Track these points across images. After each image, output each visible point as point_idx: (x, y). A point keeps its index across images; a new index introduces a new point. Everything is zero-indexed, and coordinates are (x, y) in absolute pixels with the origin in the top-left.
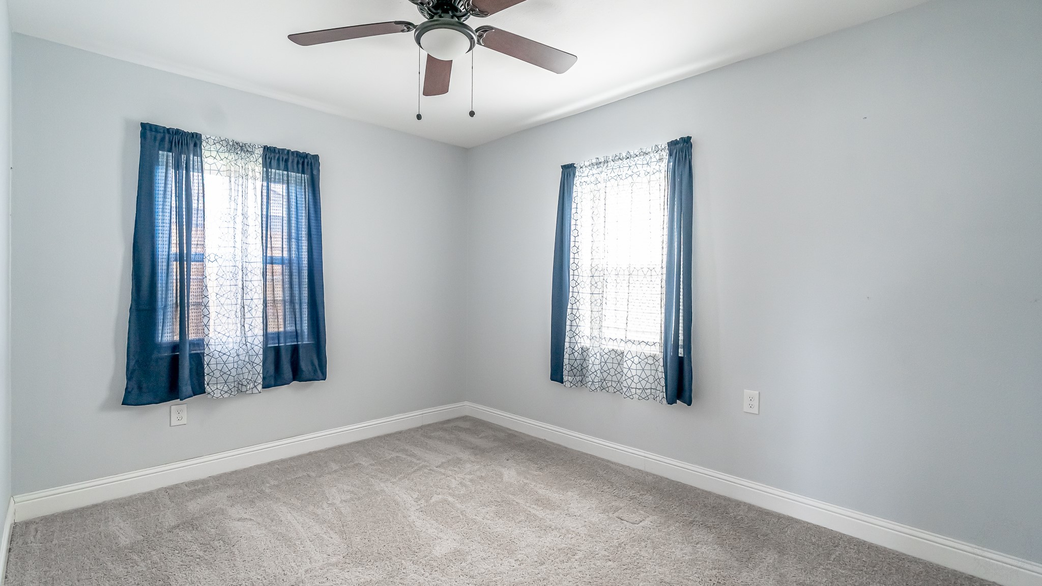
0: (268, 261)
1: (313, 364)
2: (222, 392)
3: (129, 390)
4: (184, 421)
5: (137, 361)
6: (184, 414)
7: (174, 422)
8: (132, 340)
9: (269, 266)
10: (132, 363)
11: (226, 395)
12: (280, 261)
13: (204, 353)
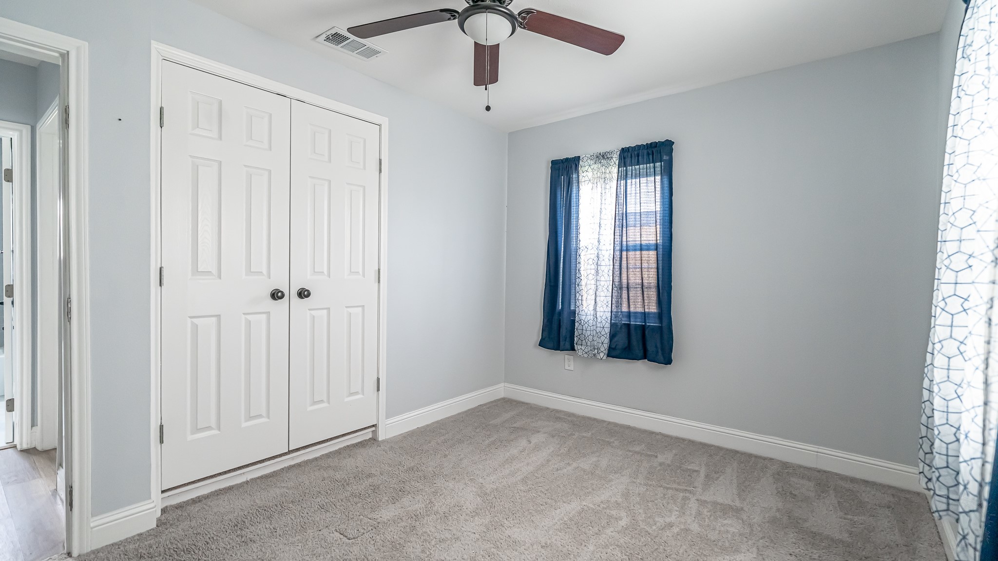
0: (622, 249)
1: (656, 347)
2: (584, 352)
3: (544, 337)
4: (572, 368)
5: (548, 320)
6: (572, 363)
7: (567, 367)
8: (546, 302)
9: (624, 253)
10: (546, 321)
11: (586, 356)
12: (639, 248)
13: (575, 320)
